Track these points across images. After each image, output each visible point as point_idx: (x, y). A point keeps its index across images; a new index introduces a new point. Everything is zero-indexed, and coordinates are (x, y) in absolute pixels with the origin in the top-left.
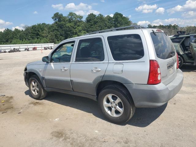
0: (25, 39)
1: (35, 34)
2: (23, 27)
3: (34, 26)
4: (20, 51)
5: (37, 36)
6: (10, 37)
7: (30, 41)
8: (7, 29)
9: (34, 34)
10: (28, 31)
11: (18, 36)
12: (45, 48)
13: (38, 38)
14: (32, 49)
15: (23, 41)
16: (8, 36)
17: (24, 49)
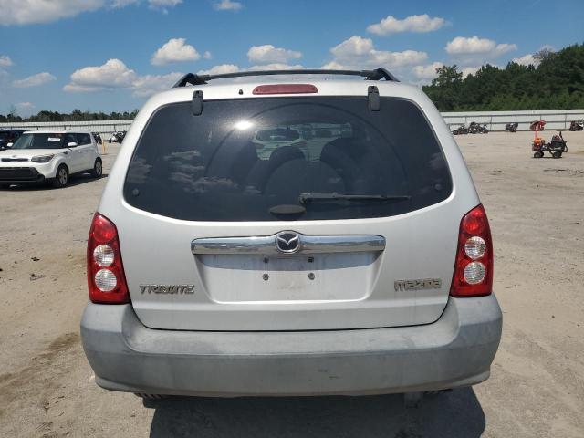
0: (530, 95)
1: (567, 76)
2: (536, 57)
3: (569, 49)
4: (486, 131)
5: (573, 82)
6: (489, 88)
7: (542, 100)
8: (488, 65)
9: (563, 75)
10: (547, 69)
11: (513, 86)
12: (573, 123)
13: (572, 90)
14: (528, 127)
15: (520, 99)
16: (484, 87)
17: (503, 127)
